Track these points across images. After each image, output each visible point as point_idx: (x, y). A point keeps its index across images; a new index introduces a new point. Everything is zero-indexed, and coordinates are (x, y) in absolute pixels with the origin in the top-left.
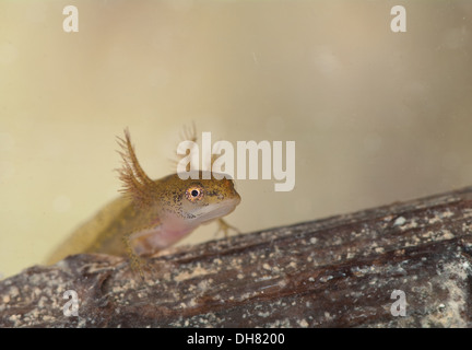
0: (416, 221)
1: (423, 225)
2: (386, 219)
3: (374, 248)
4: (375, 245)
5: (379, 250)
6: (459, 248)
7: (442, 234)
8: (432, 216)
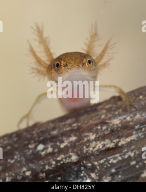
0: (52, 147)
1: (56, 150)
2: (30, 146)
3: (24, 172)
4: (25, 169)
5: (28, 173)
6: (82, 168)
7: (70, 157)
8: (62, 142)
